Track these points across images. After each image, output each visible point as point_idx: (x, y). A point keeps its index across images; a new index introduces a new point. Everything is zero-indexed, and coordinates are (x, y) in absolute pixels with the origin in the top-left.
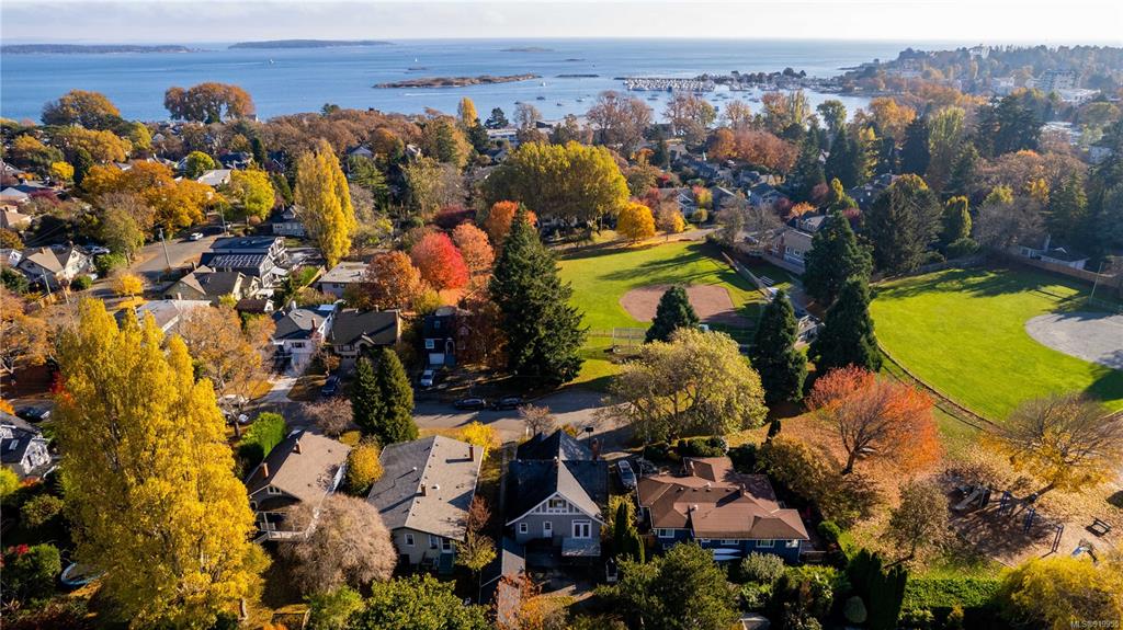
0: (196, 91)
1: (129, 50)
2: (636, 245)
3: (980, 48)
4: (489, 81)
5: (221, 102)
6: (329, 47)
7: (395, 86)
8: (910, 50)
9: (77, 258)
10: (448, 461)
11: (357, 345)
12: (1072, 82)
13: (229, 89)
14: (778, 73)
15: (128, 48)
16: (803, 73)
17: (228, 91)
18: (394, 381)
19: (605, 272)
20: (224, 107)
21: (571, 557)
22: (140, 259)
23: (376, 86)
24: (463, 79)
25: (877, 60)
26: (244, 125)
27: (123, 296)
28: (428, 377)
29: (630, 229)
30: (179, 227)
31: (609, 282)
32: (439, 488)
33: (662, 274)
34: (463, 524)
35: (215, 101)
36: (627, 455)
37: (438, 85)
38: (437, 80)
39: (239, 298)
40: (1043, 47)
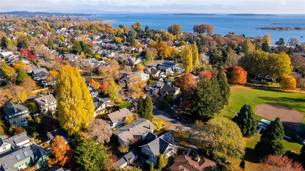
0: (201, 26)
1: (203, 15)
2: (286, 91)
4: (298, 29)
5: (206, 29)
6: (255, 16)
7: (263, 29)
9: (139, 60)
10: (144, 126)
11: (165, 94)
13: (209, 26)
15: (204, 14)
17: (208, 26)
18: (147, 103)
19: (262, 96)
20: (206, 30)
21: (147, 163)
22: (152, 63)
23: (257, 28)
24: (288, 28)
26: (201, 35)
27: (140, 70)
28: (173, 107)
29: (285, 84)
30: (164, 57)
31: (261, 99)
32: (134, 131)
33: (285, 103)
34: (130, 141)
35: (204, 29)
36: (197, 148)
37: (278, 29)
38: (278, 28)
39: (158, 76)
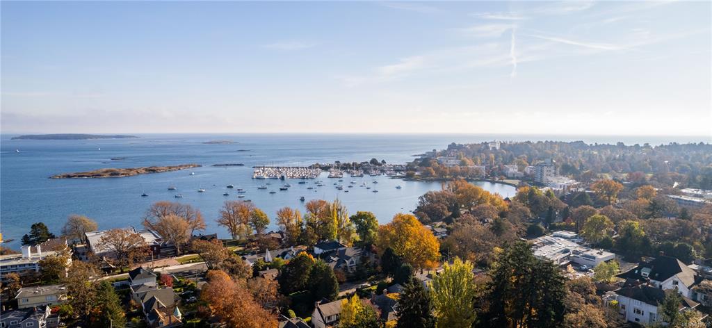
3: (494, 143)
4: (153, 171)
7: (69, 177)
8: (454, 144)
12: (553, 171)
14: (367, 162)
16: (384, 162)
23: (55, 177)
25: (435, 150)
37: (107, 176)
40: (529, 142)
